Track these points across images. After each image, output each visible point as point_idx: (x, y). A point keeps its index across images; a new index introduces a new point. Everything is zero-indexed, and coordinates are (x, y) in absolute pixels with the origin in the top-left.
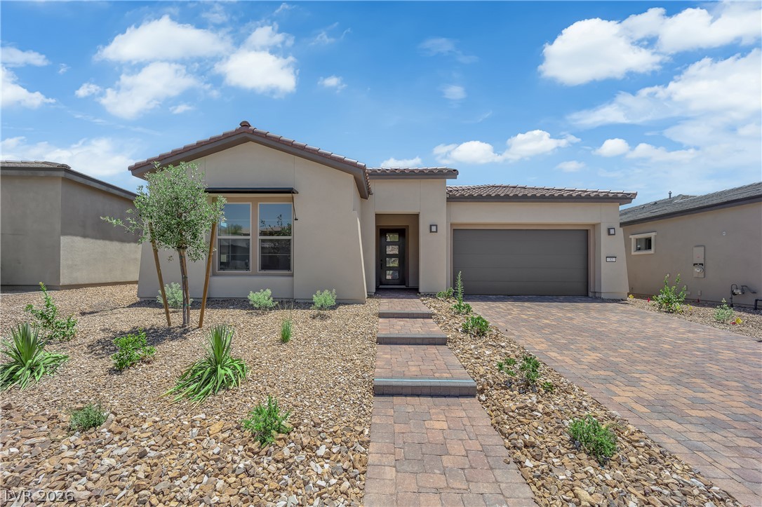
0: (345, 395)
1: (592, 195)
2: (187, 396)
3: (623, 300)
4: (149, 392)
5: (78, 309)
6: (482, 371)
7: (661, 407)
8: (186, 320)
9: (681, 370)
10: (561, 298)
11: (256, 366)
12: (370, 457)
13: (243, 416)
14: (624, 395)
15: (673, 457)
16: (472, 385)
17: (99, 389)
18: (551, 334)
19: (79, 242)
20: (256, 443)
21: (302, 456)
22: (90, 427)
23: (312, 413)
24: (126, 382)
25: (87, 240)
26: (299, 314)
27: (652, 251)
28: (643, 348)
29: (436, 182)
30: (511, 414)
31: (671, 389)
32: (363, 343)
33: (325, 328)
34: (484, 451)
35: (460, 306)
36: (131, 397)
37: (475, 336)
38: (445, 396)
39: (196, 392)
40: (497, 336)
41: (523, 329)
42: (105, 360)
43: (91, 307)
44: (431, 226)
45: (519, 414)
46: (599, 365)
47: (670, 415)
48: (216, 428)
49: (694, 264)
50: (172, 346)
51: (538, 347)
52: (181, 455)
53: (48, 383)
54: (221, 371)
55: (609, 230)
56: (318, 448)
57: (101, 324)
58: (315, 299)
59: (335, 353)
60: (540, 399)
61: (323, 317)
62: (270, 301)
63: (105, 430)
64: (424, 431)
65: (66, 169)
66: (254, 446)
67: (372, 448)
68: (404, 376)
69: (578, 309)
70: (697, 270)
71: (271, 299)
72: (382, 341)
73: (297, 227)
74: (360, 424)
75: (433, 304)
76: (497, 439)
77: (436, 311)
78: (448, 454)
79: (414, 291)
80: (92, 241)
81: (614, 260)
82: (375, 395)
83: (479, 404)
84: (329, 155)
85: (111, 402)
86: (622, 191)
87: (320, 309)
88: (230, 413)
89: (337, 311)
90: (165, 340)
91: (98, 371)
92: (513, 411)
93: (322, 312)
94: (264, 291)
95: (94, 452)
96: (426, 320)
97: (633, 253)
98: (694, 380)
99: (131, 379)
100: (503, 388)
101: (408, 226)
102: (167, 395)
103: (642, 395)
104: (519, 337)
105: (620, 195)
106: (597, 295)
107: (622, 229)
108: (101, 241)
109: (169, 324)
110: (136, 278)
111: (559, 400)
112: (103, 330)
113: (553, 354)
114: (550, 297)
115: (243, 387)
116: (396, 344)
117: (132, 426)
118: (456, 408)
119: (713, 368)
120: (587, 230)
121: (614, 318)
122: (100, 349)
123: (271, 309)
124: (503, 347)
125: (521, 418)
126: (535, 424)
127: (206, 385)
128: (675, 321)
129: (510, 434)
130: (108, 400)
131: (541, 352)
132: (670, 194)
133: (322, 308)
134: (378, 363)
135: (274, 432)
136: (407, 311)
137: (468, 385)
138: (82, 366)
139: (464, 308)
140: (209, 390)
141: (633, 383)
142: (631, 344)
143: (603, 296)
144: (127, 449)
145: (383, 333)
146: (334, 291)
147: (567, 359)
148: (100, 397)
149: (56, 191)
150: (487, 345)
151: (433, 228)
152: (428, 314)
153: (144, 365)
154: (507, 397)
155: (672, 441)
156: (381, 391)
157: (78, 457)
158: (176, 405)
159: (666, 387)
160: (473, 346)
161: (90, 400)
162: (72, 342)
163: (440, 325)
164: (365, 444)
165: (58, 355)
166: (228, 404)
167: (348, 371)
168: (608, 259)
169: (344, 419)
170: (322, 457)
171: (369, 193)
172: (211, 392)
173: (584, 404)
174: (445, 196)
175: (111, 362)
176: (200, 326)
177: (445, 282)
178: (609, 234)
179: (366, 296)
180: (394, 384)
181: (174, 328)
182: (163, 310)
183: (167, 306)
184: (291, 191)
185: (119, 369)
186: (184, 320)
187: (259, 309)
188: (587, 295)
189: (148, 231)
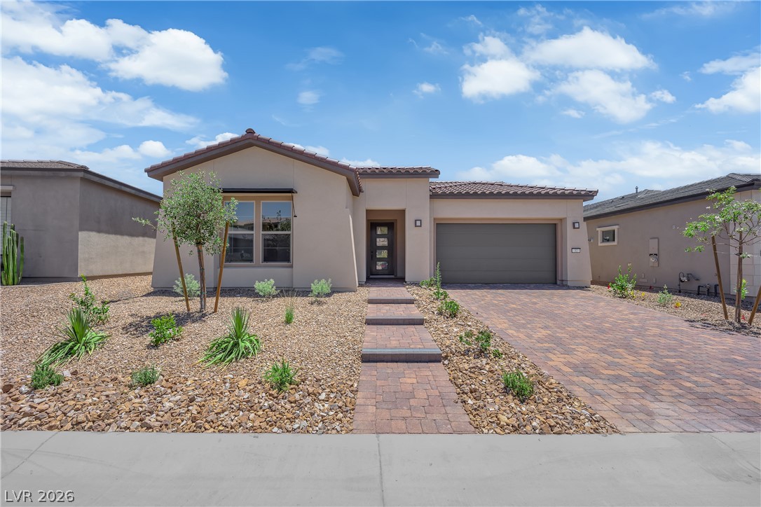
0: (339, 361)
1: (559, 192)
2: (215, 363)
3: (586, 287)
4: (184, 361)
6: (448, 343)
7: (584, 369)
8: (203, 307)
9: (610, 343)
10: (532, 286)
12: (357, 400)
13: (261, 375)
14: (557, 360)
15: (576, 398)
16: (438, 353)
17: (143, 360)
18: (514, 316)
19: (94, 236)
20: (275, 391)
21: (309, 399)
22: (147, 385)
23: (314, 373)
24: (164, 354)
25: (101, 234)
26: (299, 300)
27: (615, 243)
28: (587, 327)
29: (421, 181)
30: (464, 372)
31: (596, 356)
32: (354, 323)
33: (322, 312)
34: (441, 396)
35: (438, 293)
36: (170, 365)
37: (447, 318)
38: (417, 362)
39: (222, 360)
40: (466, 317)
41: (492, 312)
42: (141, 339)
43: (110, 296)
44: (416, 221)
45: (470, 372)
46: (546, 339)
47: (587, 374)
48: (243, 383)
49: (650, 255)
50: (194, 327)
51: (500, 326)
52: (221, 400)
53: (101, 357)
54: (242, 345)
55: (574, 224)
56: (320, 394)
57: (128, 310)
58: (313, 287)
59: (331, 332)
60: (489, 361)
61: (320, 303)
62: (273, 289)
63: (158, 386)
64: (399, 384)
65: (84, 170)
66: (274, 392)
67: (359, 395)
68: (386, 347)
69: (544, 295)
70: (652, 260)
71: (274, 287)
72: (370, 322)
73: (296, 223)
74: (351, 380)
75: (416, 292)
76: (453, 388)
77: (417, 298)
78: (414, 398)
79: (401, 280)
80: (105, 235)
81: (578, 251)
82: (363, 362)
83: (443, 367)
84: (325, 159)
86: (585, 189)
87: (317, 296)
88: (251, 374)
89: (332, 298)
90: (187, 323)
91: (138, 347)
92: (466, 370)
93: (319, 299)
94: (268, 280)
95: (155, 399)
96: (408, 305)
97: (600, 244)
98: (617, 350)
99: (167, 352)
100: (462, 355)
101: (397, 220)
102: (199, 363)
103: (571, 360)
104: (486, 318)
105: (583, 193)
106: (564, 283)
107: (585, 223)
108: (113, 236)
109: (189, 310)
110: (151, 269)
111: (503, 363)
112: (132, 316)
113: (510, 332)
114: (523, 285)
115: (259, 356)
116: (382, 324)
117: (178, 384)
118: (424, 369)
119: (638, 341)
120: (555, 224)
121: (571, 302)
122: (133, 331)
123: (274, 297)
124: (469, 326)
125: (471, 375)
126: (481, 378)
127: (229, 355)
128: (624, 305)
129: (461, 385)
131: (502, 330)
132: (637, 189)
133: (318, 296)
134: (366, 339)
135: (287, 384)
136: (392, 297)
137: (435, 353)
138: (124, 344)
139: (442, 294)
140: (233, 358)
141: (568, 352)
142: (578, 324)
143: (569, 284)
144: (180, 397)
145: (371, 316)
146: (330, 280)
147: (521, 336)
149: (74, 189)
150: (457, 324)
151: (418, 223)
152: (411, 300)
153: (175, 342)
154: (464, 361)
155: (581, 389)
156: (367, 359)
157: (144, 402)
158: (208, 370)
159: (593, 355)
160: (445, 325)
162: (107, 325)
163: (420, 309)
164: (355, 392)
165: (103, 334)
166: (249, 368)
167: (342, 344)
168: (574, 251)
169: (339, 377)
170: (323, 400)
171: (361, 191)
172: (234, 360)
173: (523, 365)
174: (429, 193)
175: (148, 339)
176: (215, 311)
177: (428, 272)
178: (574, 228)
179: (357, 285)
180: (377, 353)
181: (192, 313)
182: (182, 298)
183: (187, 295)
184: (291, 191)
185: (155, 345)
186: (201, 306)
187: (264, 296)
188: (555, 283)
189: (171, 230)
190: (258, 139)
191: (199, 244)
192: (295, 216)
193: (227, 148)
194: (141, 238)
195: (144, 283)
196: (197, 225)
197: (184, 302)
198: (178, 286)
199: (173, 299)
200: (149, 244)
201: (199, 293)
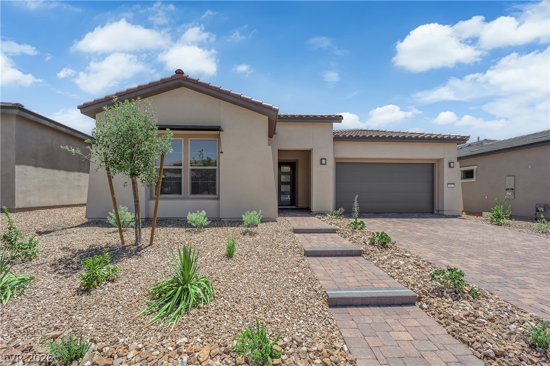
0: (307, 308)
3: (460, 216)
4: (122, 313)
5: (33, 229)
8: (138, 238)
10: (416, 215)
11: (216, 282)
16: (412, 295)
17: (70, 311)
18: (429, 244)
22: (71, 361)
23: (288, 330)
24: (96, 303)
25: (39, 169)
27: (474, 180)
29: (326, 125)
30: (461, 321)
32: (294, 256)
33: (257, 243)
34: (461, 362)
35: (356, 223)
36: (105, 320)
38: (390, 305)
39: (169, 312)
42: (70, 280)
43: (45, 227)
44: (321, 159)
45: (469, 322)
46: (486, 270)
48: (204, 354)
49: (507, 189)
50: (130, 264)
53: (16, 308)
54: (192, 291)
55: (450, 163)
57: (59, 243)
58: (245, 218)
60: (474, 305)
61: (251, 234)
63: (89, 363)
64: (395, 343)
65: (20, 107)
70: (509, 193)
71: (206, 219)
72: (309, 254)
73: (221, 159)
75: (331, 221)
77: (338, 227)
80: (42, 170)
81: (453, 186)
82: (330, 306)
85: (85, 325)
86: (459, 135)
87: (248, 227)
90: (122, 258)
91: (66, 292)
92: (462, 319)
93: (250, 229)
94: (200, 212)
96: (333, 235)
99: (101, 300)
101: (297, 160)
102: (141, 316)
105: (457, 138)
106: (440, 212)
107: (458, 162)
108: (51, 170)
109: (123, 243)
110: (85, 201)
112: (62, 249)
114: (407, 214)
116: (321, 256)
120: (433, 164)
121: (464, 230)
122: (63, 268)
123: (205, 227)
127: (177, 305)
130: (82, 324)
132: (478, 138)
134: (318, 275)
137: (410, 295)
138: (49, 287)
139: (360, 224)
140: (182, 309)
143: (445, 213)
145: (308, 247)
148: (73, 321)
150: (395, 256)
151: (323, 162)
152: (333, 230)
153: (109, 284)
154: (446, 304)
156: (335, 303)
158: (153, 327)
160: (386, 257)
161: (64, 324)
162: (34, 262)
163: (347, 239)
166: (204, 324)
168: (449, 186)
169: (318, 334)
171: (275, 133)
172: (184, 312)
174: (332, 137)
175: (77, 281)
176: (151, 244)
177: (332, 204)
178: (450, 167)
180: (346, 296)
181: (127, 246)
182: (115, 229)
183: (121, 226)
184: (218, 129)
185: (87, 288)
186: (137, 239)
187: (196, 227)
188: (432, 212)
189: (103, 160)
190: (187, 79)
191: (133, 175)
192: (222, 153)
193: (158, 87)
194: (77, 174)
195: (79, 214)
196: (132, 155)
197: (118, 234)
198: (111, 217)
199: (106, 230)
200: (83, 179)
201: (133, 224)
